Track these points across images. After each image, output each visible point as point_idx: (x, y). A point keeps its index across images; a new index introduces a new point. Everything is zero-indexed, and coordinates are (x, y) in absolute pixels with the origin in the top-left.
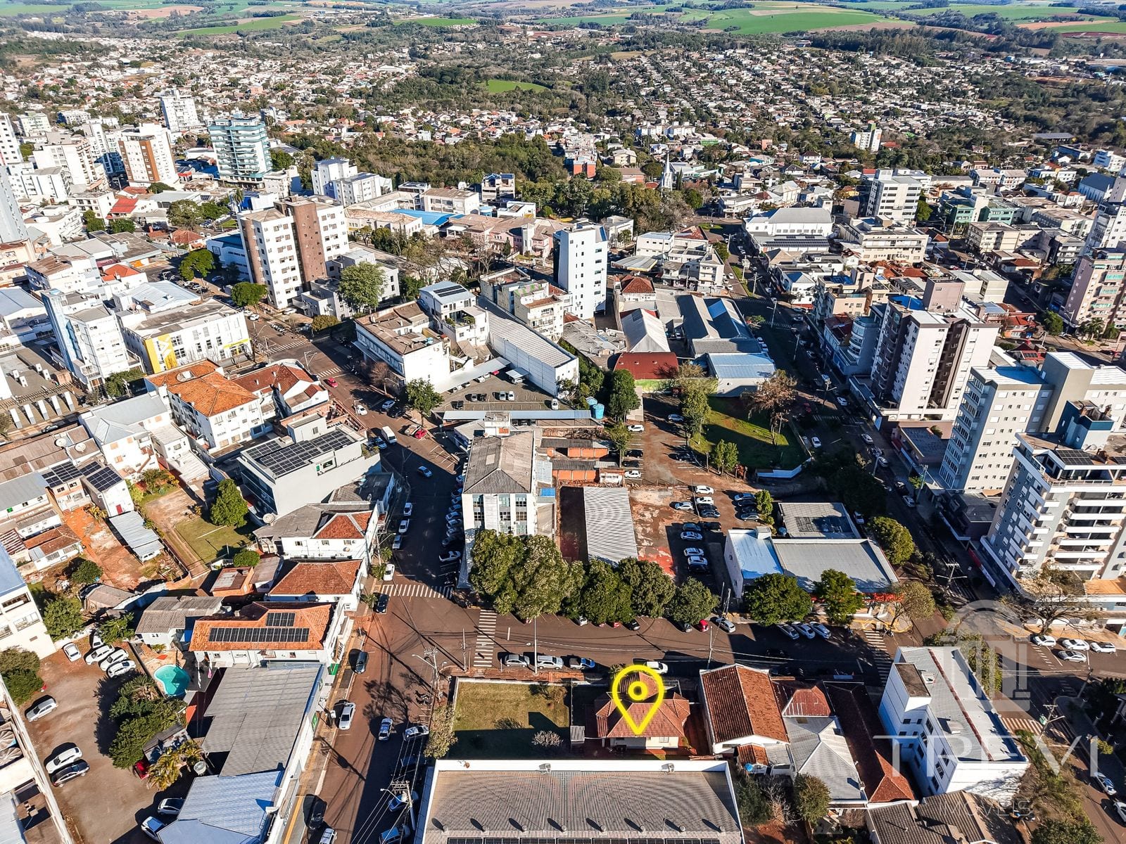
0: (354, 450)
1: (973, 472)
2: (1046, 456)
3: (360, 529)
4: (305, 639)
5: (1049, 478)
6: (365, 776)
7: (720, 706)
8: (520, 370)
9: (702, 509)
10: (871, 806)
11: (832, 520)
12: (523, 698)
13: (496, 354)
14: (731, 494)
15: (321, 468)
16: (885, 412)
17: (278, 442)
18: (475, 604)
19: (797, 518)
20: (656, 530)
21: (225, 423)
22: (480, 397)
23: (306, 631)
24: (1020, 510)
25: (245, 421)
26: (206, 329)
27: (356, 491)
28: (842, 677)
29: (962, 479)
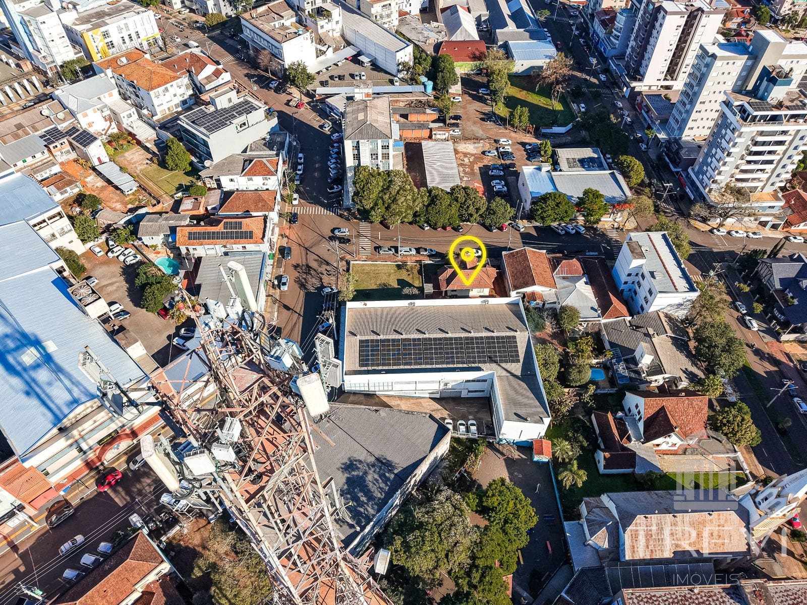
0: (259, 114)
1: (690, 124)
2: (742, 106)
3: (273, 170)
4: (251, 237)
5: (741, 121)
6: (302, 314)
7: (515, 271)
8: (368, 56)
9: (504, 155)
10: (603, 321)
11: (591, 160)
12: (392, 271)
13: (348, 43)
14: (523, 144)
15: (239, 127)
16: (634, 84)
17: (205, 109)
18: (356, 218)
19: (568, 159)
20: (472, 170)
21: (161, 97)
22: (341, 78)
23: (251, 232)
24: (718, 146)
25: (175, 95)
26: (126, 24)
27: (265, 145)
28: (591, 253)
29: (681, 129)
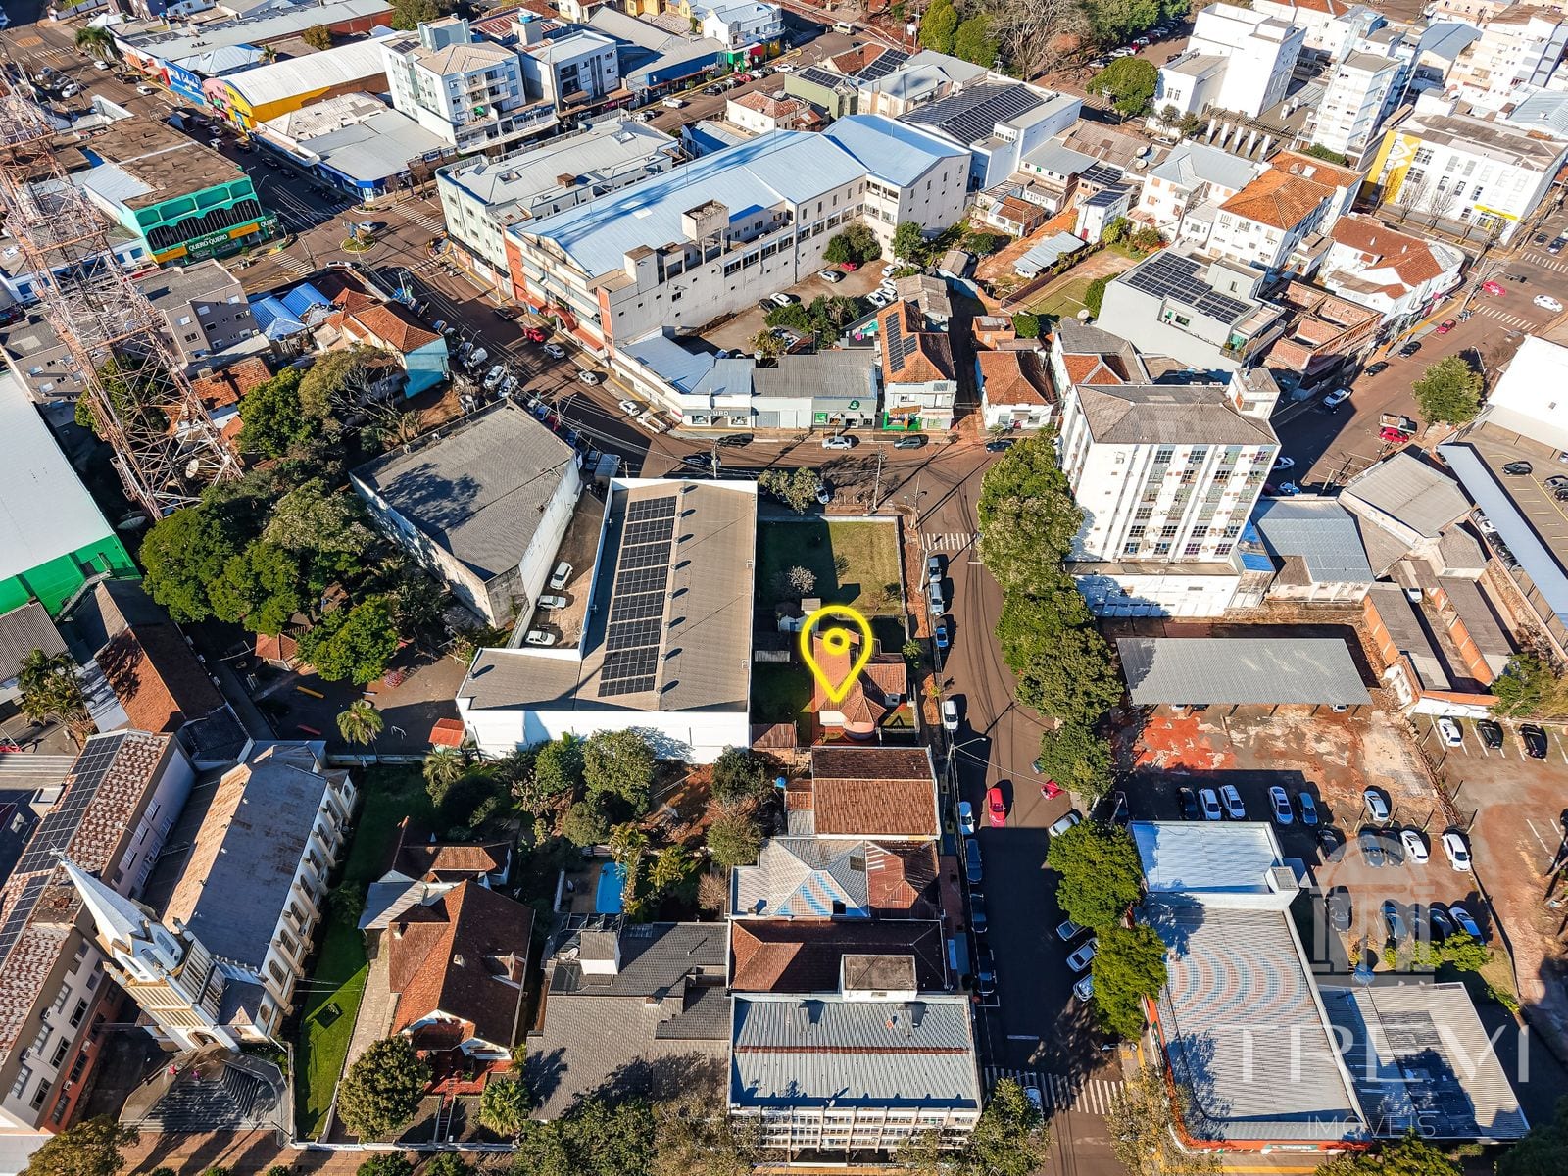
12: (880, 578)
15: (1173, 318)
20: (1280, 754)
28: (953, 953)
